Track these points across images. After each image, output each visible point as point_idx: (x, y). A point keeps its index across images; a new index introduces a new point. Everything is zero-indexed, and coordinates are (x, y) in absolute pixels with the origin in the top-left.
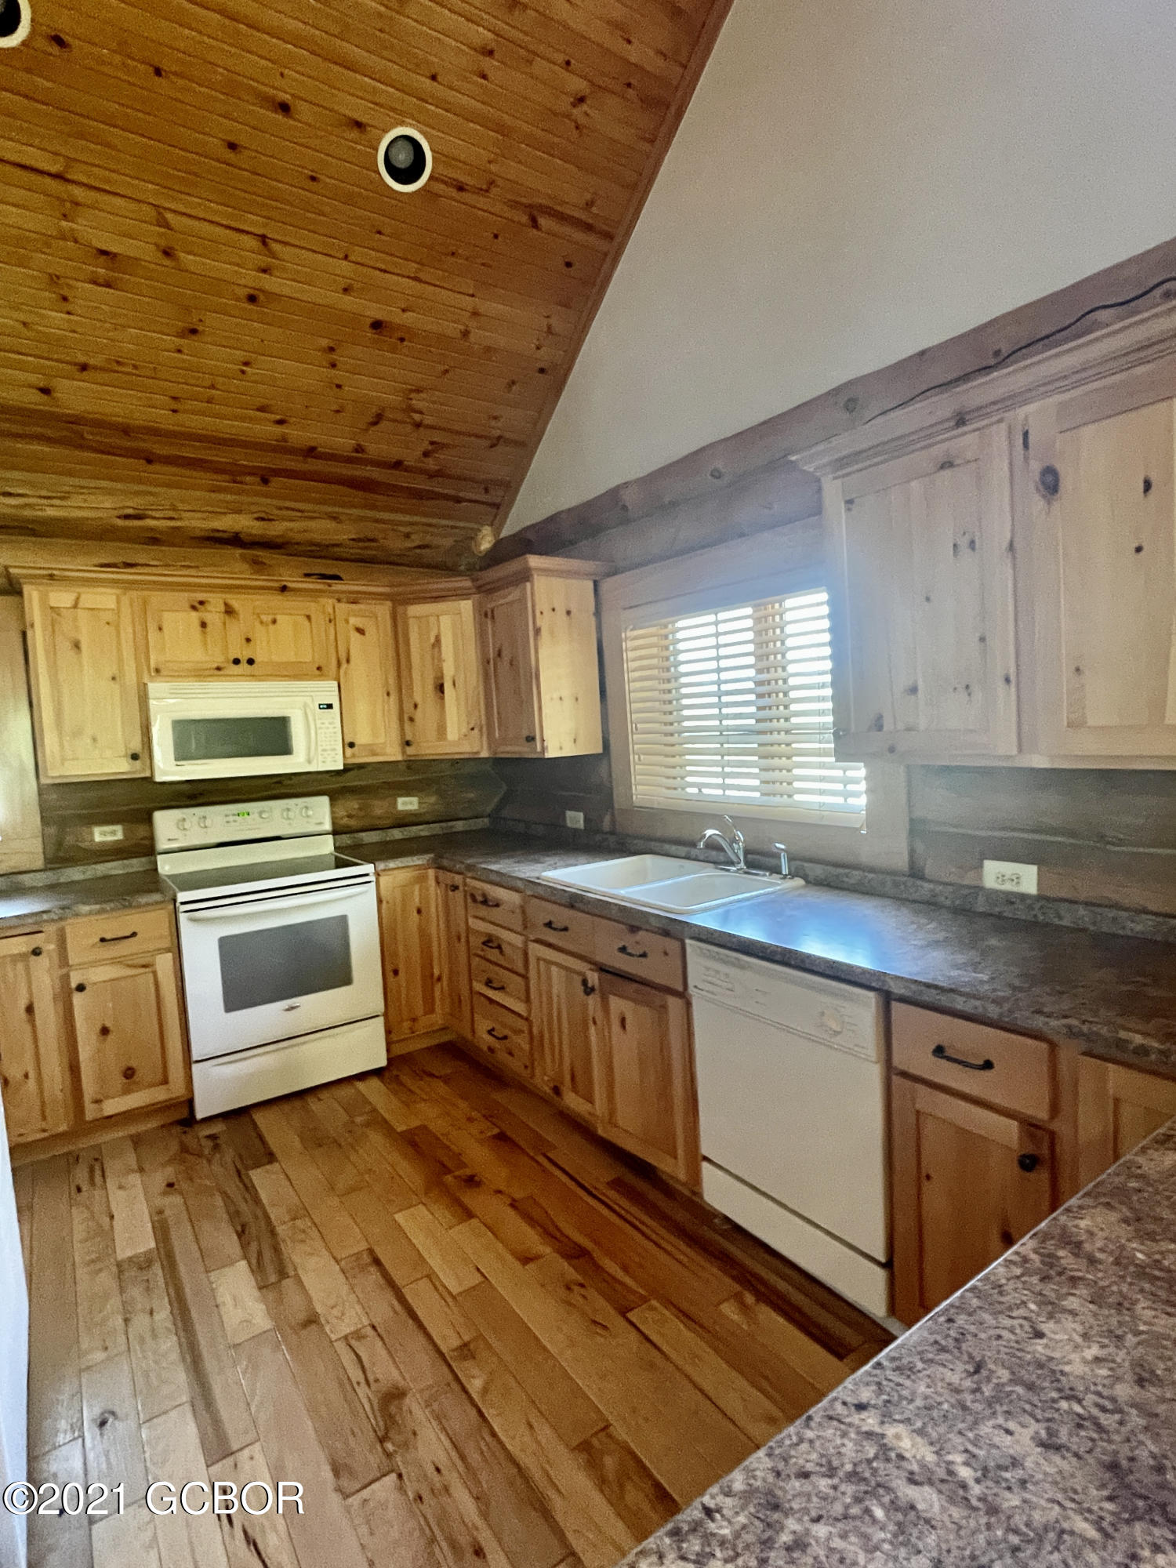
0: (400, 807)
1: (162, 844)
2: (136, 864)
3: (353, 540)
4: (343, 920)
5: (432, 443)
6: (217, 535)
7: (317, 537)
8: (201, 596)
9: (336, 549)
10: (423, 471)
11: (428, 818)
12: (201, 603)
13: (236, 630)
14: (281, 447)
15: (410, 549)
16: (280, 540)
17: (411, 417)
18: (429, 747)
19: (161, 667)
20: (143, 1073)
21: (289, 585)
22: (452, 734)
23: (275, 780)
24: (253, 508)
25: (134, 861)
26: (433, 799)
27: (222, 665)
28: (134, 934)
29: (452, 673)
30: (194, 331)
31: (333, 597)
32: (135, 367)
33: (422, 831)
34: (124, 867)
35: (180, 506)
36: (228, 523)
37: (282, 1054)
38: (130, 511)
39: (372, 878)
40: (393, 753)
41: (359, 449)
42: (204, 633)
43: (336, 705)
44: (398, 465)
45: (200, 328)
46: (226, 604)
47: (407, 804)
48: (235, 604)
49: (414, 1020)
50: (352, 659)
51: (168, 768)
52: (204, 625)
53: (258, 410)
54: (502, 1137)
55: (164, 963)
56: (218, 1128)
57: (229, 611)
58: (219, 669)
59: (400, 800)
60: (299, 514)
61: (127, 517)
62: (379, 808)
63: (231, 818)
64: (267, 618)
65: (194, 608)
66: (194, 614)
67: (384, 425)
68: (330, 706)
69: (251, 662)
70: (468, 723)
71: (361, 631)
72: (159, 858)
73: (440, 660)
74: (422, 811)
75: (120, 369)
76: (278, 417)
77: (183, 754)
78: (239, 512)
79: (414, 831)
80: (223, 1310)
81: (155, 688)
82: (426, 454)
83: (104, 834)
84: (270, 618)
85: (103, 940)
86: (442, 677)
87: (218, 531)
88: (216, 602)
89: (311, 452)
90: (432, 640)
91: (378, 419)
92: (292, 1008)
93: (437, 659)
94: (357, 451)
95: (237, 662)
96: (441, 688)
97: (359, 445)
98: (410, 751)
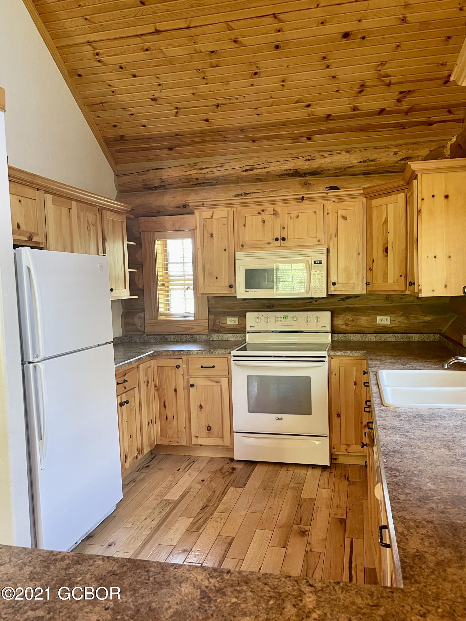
0: (378, 322)
1: (248, 329)
2: (239, 336)
3: (360, 162)
4: (308, 379)
5: (401, 93)
6: (287, 172)
7: (339, 165)
8: (263, 207)
9: (351, 169)
10: (398, 112)
11: (397, 330)
12: (263, 211)
13: (278, 222)
14: (313, 120)
15: (397, 162)
16: (319, 170)
17: (383, 81)
18: (380, 287)
19: (244, 244)
20: (215, 429)
21: (305, 196)
22: (391, 280)
23: (309, 301)
24: (305, 154)
25: (238, 335)
26: (400, 319)
27: (270, 242)
28: (214, 367)
29: (392, 240)
30: (256, 73)
31: (330, 200)
32: (237, 99)
33: (390, 338)
34: (234, 337)
35: (270, 161)
36: (290, 165)
37: (276, 441)
38: (247, 168)
39: (326, 359)
40: (359, 289)
41: (355, 109)
42: (264, 226)
43: (324, 262)
44: (382, 111)
45: (258, 71)
46: (274, 210)
47: (383, 320)
48: (278, 210)
49: (349, 445)
50: (339, 234)
51: (242, 293)
52: (264, 222)
53: (296, 103)
54: (343, 522)
55: (224, 382)
56: (239, 466)
57: (275, 214)
58: (269, 243)
59: (378, 318)
60: (329, 153)
61: (246, 170)
62: (364, 321)
63: (279, 319)
64: (293, 216)
65: (259, 213)
66: (260, 216)
67: (367, 90)
68: (320, 262)
69: (284, 239)
70: (399, 272)
71: (345, 218)
72: (247, 335)
73: (387, 232)
74: (391, 326)
75: (231, 101)
76: (307, 103)
77: (249, 286)
78: (297, 158)
79: (384, 337)
80: (170, 531)
81: (239, 255)
82: (399, 101)
83: (231, 321)
84: (295, 215)
85: (202, 367)
86: (387, 243)
87: (287, 170)
88: (270, 209)
89: (328, 117)
90: (383, 220)
91: (362, 87)
92: (279, 419)
93: (385, 232)
94: (354, 110)
95: (277, 239)
96: (386, 250)
97: (355, 107)
98: (370, 288)
